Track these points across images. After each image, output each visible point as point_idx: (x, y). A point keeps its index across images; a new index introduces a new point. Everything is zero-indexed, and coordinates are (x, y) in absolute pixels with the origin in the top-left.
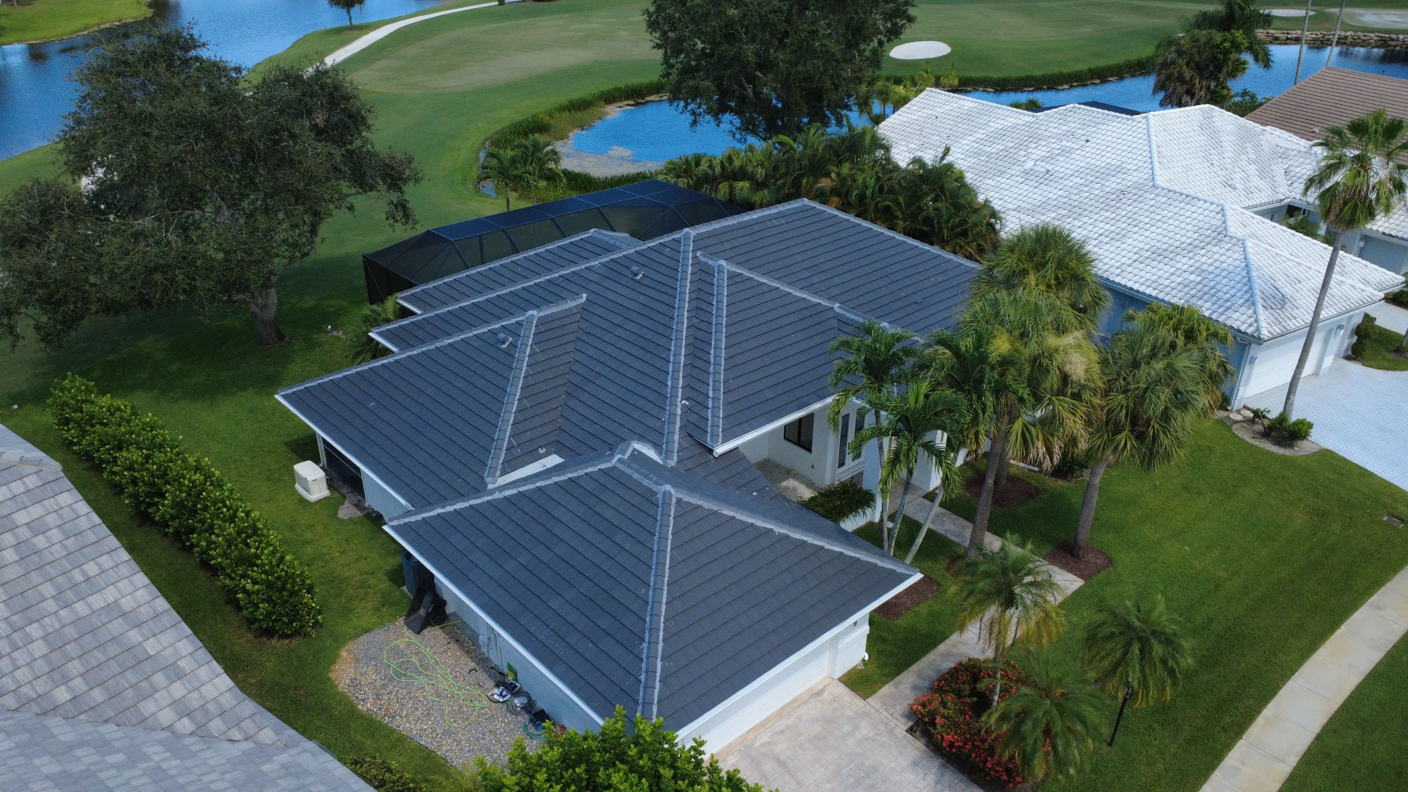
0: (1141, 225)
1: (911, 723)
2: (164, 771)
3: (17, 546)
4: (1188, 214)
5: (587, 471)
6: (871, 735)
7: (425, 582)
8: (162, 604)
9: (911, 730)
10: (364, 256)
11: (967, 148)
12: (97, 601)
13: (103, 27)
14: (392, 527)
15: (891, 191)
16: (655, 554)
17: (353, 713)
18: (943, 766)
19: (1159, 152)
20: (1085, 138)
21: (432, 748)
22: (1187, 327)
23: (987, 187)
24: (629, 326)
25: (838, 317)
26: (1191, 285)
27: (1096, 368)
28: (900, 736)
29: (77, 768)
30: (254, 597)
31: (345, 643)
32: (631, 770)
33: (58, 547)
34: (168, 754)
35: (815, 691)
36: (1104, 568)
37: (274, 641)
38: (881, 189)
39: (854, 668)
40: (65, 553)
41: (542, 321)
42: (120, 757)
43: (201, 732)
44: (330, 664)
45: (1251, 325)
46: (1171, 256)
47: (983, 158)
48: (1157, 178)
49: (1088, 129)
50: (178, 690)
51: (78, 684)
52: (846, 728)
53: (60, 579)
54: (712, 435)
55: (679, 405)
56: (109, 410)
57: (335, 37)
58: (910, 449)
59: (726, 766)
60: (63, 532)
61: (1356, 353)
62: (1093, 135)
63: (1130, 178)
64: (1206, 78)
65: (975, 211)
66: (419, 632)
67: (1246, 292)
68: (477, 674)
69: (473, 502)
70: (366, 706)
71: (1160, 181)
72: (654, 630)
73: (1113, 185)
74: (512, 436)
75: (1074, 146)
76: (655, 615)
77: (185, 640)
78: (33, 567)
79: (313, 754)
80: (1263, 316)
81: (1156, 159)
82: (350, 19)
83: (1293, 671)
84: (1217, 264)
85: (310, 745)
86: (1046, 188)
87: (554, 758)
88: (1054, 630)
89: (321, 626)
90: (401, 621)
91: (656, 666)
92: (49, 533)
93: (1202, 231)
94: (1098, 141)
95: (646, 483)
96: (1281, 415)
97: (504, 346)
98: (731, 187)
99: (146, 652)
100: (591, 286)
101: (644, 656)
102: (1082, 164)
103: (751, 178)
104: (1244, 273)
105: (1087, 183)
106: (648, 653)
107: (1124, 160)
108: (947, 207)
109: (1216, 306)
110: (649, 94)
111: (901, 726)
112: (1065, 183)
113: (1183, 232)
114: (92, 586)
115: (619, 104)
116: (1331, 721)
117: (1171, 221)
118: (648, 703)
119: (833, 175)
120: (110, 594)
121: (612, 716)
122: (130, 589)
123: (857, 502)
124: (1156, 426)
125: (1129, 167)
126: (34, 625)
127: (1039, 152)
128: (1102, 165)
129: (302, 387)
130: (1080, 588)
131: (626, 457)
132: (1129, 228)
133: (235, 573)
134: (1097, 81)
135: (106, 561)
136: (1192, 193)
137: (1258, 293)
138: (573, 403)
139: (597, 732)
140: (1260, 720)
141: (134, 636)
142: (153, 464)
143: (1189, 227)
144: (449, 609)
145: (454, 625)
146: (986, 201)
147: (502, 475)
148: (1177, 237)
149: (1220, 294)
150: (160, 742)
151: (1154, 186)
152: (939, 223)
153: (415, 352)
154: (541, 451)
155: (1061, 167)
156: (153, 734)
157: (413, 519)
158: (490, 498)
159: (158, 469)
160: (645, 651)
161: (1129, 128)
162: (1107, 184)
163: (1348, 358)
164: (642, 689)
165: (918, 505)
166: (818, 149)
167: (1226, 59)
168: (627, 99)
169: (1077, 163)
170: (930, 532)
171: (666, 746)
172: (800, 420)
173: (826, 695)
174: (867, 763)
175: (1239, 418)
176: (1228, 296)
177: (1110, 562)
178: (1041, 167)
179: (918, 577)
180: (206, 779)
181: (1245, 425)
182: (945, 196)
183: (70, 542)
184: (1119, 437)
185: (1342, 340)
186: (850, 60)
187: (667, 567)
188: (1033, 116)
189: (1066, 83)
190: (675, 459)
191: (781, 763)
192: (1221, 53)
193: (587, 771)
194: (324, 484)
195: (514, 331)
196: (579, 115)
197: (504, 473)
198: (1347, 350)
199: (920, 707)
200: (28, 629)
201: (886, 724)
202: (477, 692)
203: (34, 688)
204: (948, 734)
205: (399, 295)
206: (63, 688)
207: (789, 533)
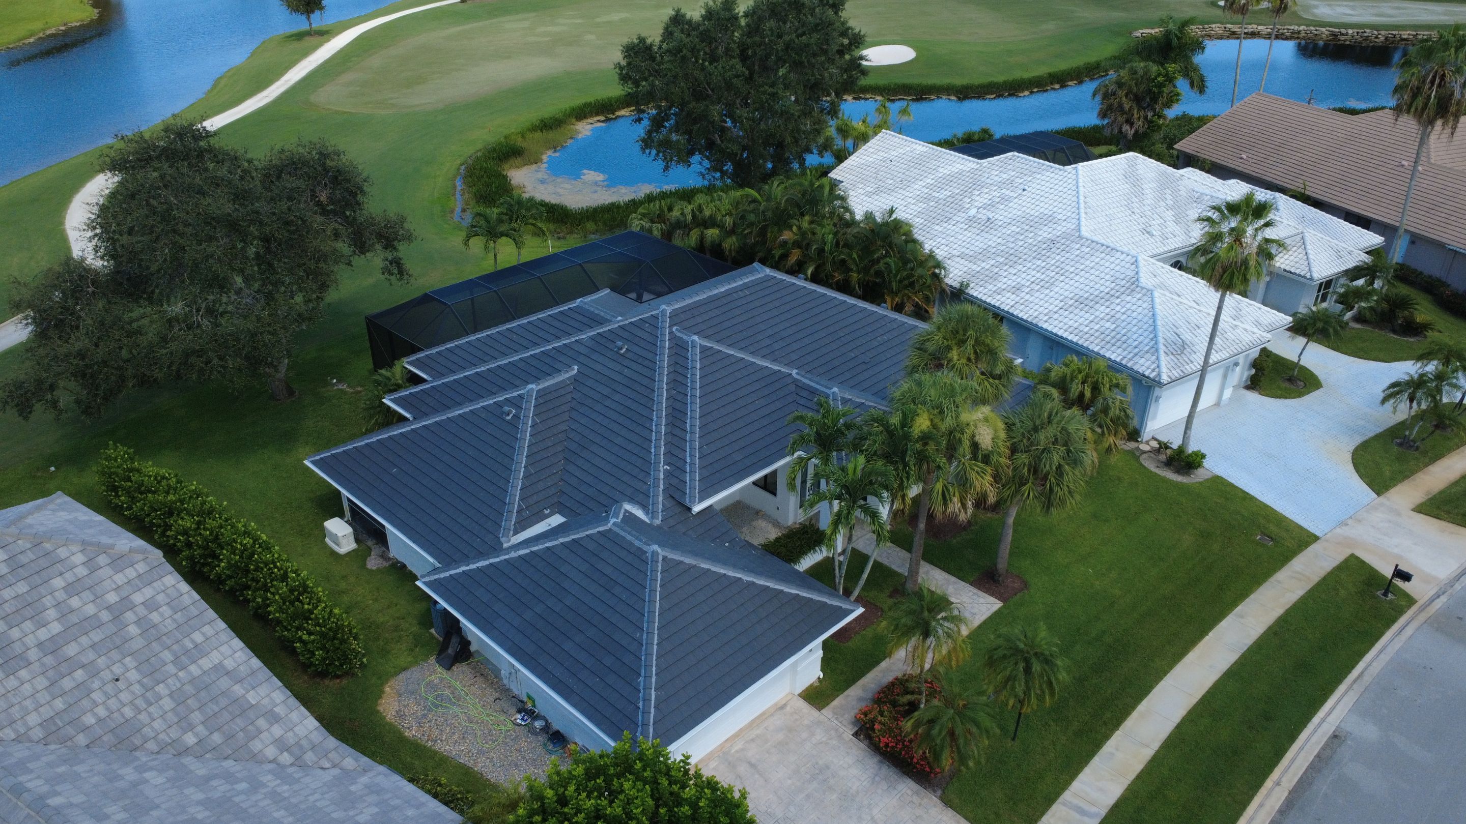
0: (1067, 274)
1: (856, 729)
2: (280, 794)
3: (138, 622)
4: (1107, 264)
5: (587, 533)
6: (824, 739)
7: (452, 627)
8: (256, 662)
9: (856, 735)
10: (366, 318)
11: (918, 193)
12: (206, 663)
13: (48, 32)
14: (425, 583)
15: (846, 245)
16: (647, 604)
17: (402, 739)
18: (881, 762)
19: (1086, 203)
20: (1022, 187)
21: (470, 765)
22: (1093, 380)
23: (935, 233)
24: (617, 397)
25: (795, 381)
26: (1107, 333)
27: (1002, 435)
28: (847, 739)
29: (216, 795)
30: (310, 646)
31: (387, 680)
32: (638, 779)
33: (169, 621)
34: (279, 781)
35: (779, 706)
36: (1020, 591)
37: (327, 682)
38: (838, 244)
39: (811, 686)
40: (175, 626)
41: (541, 394)
42: (243, 786)
43: (298, 763)
44: (377, 700)
45: (1153, 370)
46: (1091, 304)
47: (932, 204)
48: (1083, 229)
49: (1025, 178)
50: (277, 731)
51: (200, 729)
52: (804, 735)
53: (175, 647)
54: (690, 497)
55: (662, 470)
56: (155, 478)
57: (295, 45)
58: (849, 513)
59: (706, 773)
60: (172, 608)
61: (1253, 384)
62: (1029, 184)
63: (1059, 228)
64: (1144, 109)
65: (921, 264)
66: (449, 668)
67: (1152, 340)
68: (501, 702)
69: (492, 561)
70: (412, 733)
71: (1085, 232)
72: (648, 666)
73: (1045, 235)
74: (521, 499)
75: (1012, 194)
76: (649, 655)
77: (277, 691)
78: (153, 639)
79: (385, 775)
80: (1164, 360)
81: (1082, 211)
82: (310, 24)
83: (1165, 673)
84: (1129, 313)
85: (382, 769)
86: (986, 235)
87: (580, 773)
88: (961, 655)
89: (366, 666)
90: (432, 659)
91: (650, 695)
92: (161, 610)
93: (1118, 281)
94: (1033, 191)
95: (637, 543)
96: (1180, 447)
97: (509, 418)
98: (702, 233)
99: (248, 702)
100: (582, 359)
101: (641, 688)
102: (1019, 213)
103: (721, 227)
104: (1151, 322)
105: (1022, 232)
106: (644, 685)
107: (1055, 210)
108: (895, 262)
109: (1126, 352)
110: (619, 109)
111: (848, 733)
112: (1004, 231)
113: (1102, 282)
114: (200, 651)
115: (590, 121)
116: (1190, 712)
117: (1092, 271)
118: (645, 725)
119: (795, 228)
120: (216, 657)
121: (622, 740)
122: (229, 652)
123: (815, 541)
124: (1053, 479)
125: (1060, 217)
126: (161, 685)
127: (981, 200)
128: (1036, 214)
129: (329, 454)
130: (1000, 609)
131: (619, 520)
132: (1057, 277)
133: (291, 625)
134: (1057, 86)
135: (207, 629)
136: (1112, 245)
137: (1161, 340)
138: (571, 468)
139: (610, 751)
140: (1135, 714)
141: (238, 690)
142: (205, 529)
143: (1108, 277)
144: (473, 648)
145: (478, 661)
146: (931, 251)
147: (515, 534)
148: (1097, 286)
149: (1130, 341)
150: (270, 772)
151: (1079, 236)
152: (888, 275)
153: (429, 422)
154: (546, 512)
155: (1000, 215)
156: (263, 766)
157: (442, 575)
158: (507, 557)
159: (210, 534)
160: (642, 684)
161: (1061, 178)
162: (1040, 233)
163: (1248, 388)
164: (640, 715)
165: (868, 539)
166: (780, 203)
167: (1160, 93)
168: (597, 114)
169: (1014, 212)
170: (875, 562)
171: (661, 759)
172: (766, 477)
173: (788, 708)
174: (820, 762)
175: (1147, 448)
176: (1136, 343)
177: (1025, 585)
178: (983, 215)
179: (861, 610)
180: (312, 799)
181: (1152, 455)
182: (893, 251)
183: (178, 616)
184: (1024, 488)
185: (1241, 373)
186: (810, 113)
187: (657, 614)
188: (978, 163)
189: (1027, 89)
190: (660, 518)
191: (752, 765)
192: (1156, 86)
193: (604, 781)
194: (352, 538)
195: (517, 403)
196: (551, 135)
197: (516, 532)
198: (1246, 381)
199: (862, 716)
200: (157, 689)
201: (837, 730)
202: (502, 718)
203: (168, 735)
204: (884, 737)
205: (405, 360)
206: (190, 733)
207: (755, 580)
